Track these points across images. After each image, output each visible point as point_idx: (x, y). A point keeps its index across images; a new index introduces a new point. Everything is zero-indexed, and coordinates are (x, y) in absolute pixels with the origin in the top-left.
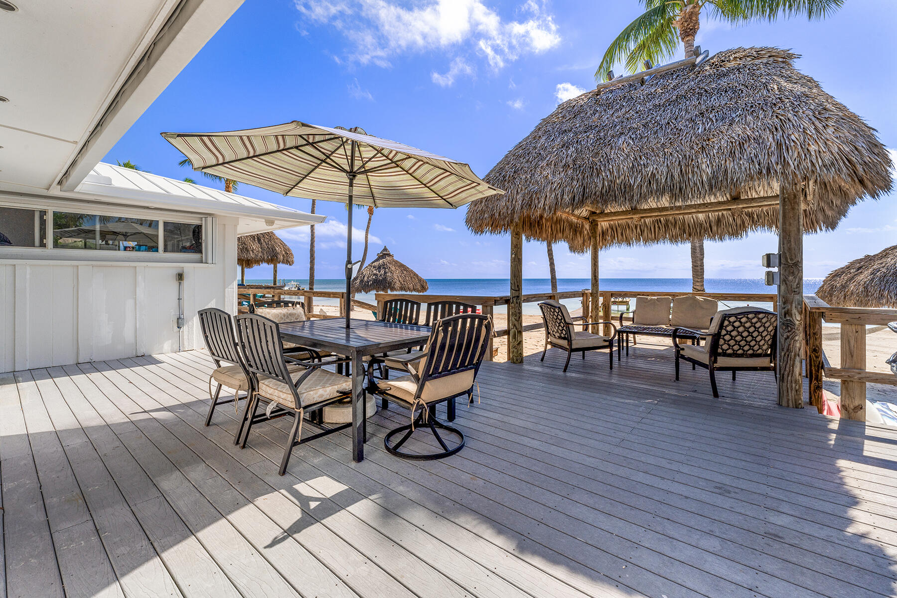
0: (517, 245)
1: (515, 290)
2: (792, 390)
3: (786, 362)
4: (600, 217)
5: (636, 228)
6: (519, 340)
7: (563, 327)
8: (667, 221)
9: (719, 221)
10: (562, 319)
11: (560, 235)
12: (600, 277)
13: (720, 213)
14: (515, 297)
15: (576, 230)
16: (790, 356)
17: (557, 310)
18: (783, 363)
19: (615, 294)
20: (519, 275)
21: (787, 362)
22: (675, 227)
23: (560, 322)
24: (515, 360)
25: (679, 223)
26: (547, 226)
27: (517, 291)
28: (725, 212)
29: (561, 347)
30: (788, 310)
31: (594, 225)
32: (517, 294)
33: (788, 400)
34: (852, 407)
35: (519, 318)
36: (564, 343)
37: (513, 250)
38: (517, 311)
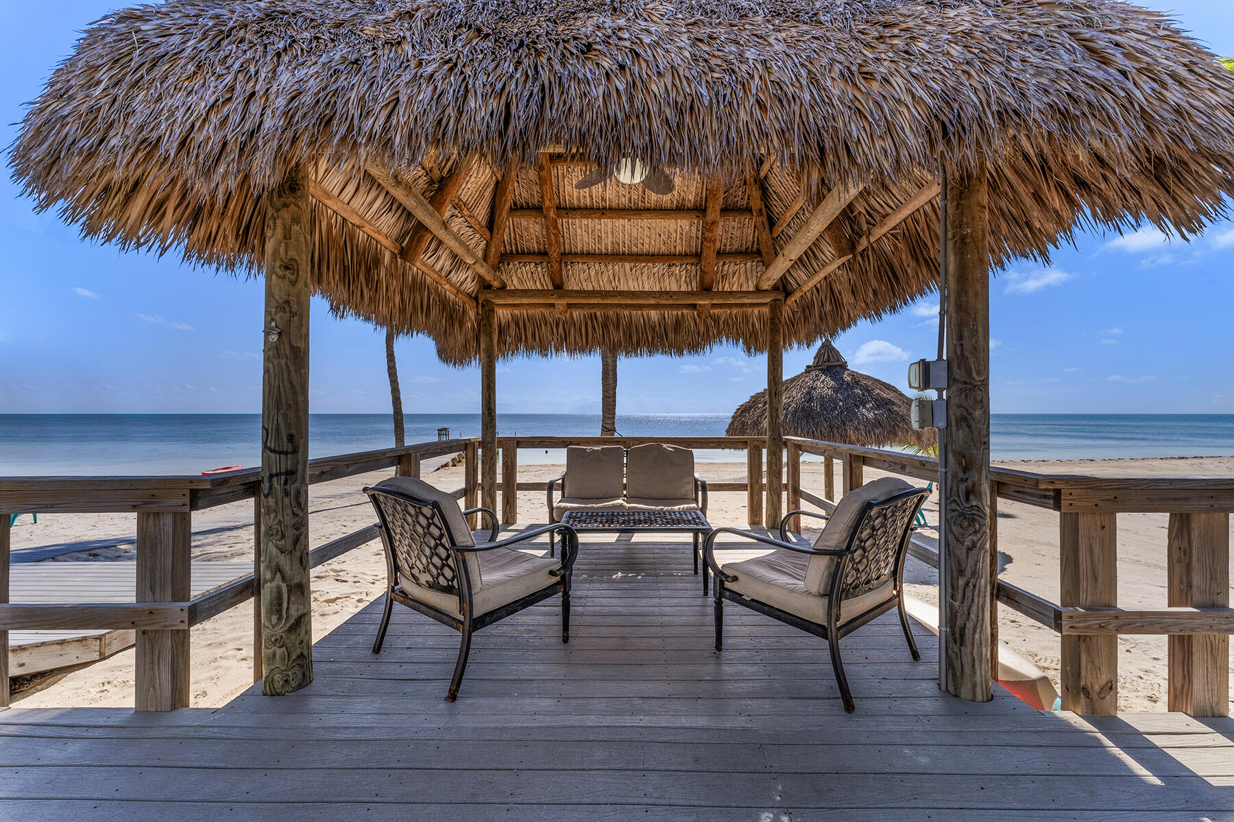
0: (287, 302)
1: (281, 453)
2: (981, 662)
3: (970, 600)
4: (499, 297)
5: (557, 326)
6: (294, 613)
7: (447, 559)
8: (606, 317)
9: (678, 324)
10: (442, 536)
11: (421, 318)
12: (498, 411)
13: (680, 313)
14: (277, 475)
15: (452, 315)
16: (977, 586)
17: (427, 511)
18: (962, 602)
19: (523, 442)
20: (296, 403)
21: (973, 599)
22: (618, 328)
23: (436, 546)
24: (278, 685)
25: (623, 322)
26: (391, 288)
27: (286, 453)
28: (685, 312)
29: (438, 614)
30: (974, 485)
31: (487, 311)
32: (286, 463)
33: (974, 686)
34: (1097, 688)
35: (296, 540)
36: (449, 604)
37: (273, 320)
38: (289, 520)
